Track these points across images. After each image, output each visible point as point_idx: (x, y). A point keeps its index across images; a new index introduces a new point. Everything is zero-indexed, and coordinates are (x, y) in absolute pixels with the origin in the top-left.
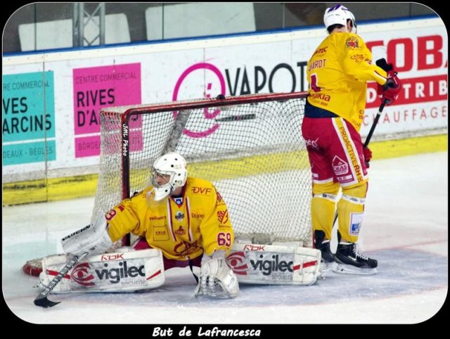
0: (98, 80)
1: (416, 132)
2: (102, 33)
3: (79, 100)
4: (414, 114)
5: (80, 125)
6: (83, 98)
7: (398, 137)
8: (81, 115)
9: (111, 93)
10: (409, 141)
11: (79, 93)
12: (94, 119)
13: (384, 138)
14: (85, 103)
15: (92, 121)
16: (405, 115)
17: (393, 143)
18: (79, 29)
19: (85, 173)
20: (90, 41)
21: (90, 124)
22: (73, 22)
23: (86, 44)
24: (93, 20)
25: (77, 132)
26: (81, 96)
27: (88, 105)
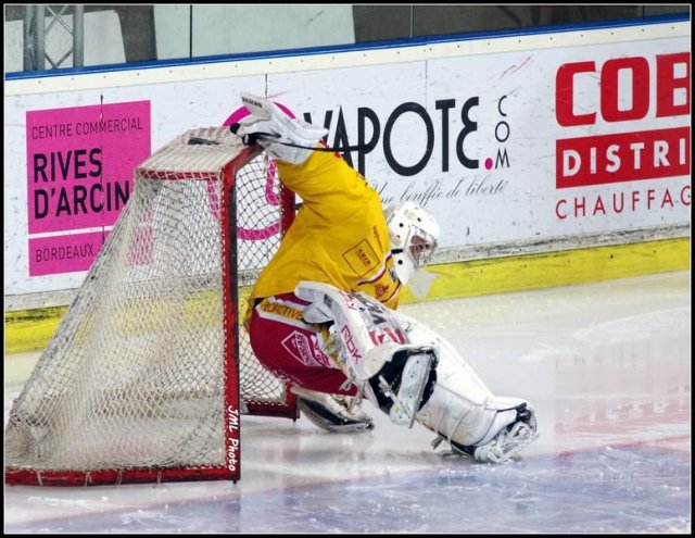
0: (73, 132)
1: (653, 231)
2: (78, 47)
3: (37, 169)
4: (650, 199)
5: (38, 216)
6: (45, 166)
7: (621, 240)
8: (41, 197)
9: (96, 157)
10: (640, 248)
11: (37, 157)
12: (63, 204)
13: (596, 242)
14: (49, 176)
15: (60, 209)
16: (635, 200)
17: (612, 251)
18: (36, 39)
19: (47, 305)
20: (56, 61)
21: (58, 214)
22: (25, 26)
23: (48, 66)
24: (62, 23)
25: (32, 229)
26: (40, 162)
27: (53, 179)
